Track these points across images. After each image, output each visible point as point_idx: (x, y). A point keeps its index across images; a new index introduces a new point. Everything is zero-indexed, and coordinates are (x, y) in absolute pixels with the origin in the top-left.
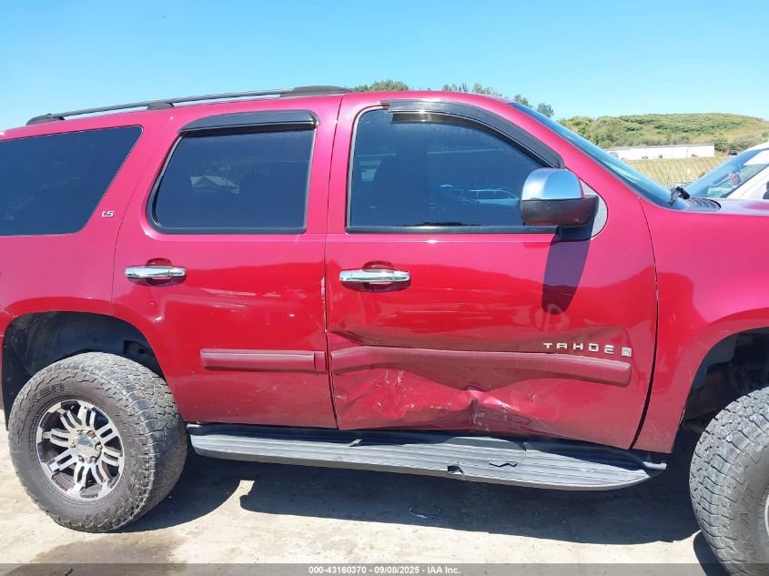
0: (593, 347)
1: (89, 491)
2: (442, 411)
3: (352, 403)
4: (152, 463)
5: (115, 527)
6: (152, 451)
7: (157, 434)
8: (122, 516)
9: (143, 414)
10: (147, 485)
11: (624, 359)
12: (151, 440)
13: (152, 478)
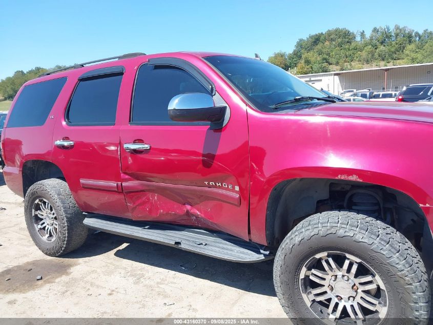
0: (225, 185)
1: (50, 238)
2: (175, 214)
3: (136, 207)
4: (66, 228)
5: (57, 255)
6: (66, 223)
7: (69, 216)
8: (59, 250)
9: (63, 206)
10: (65, 238)
11: (236, 192)
12: (65, 218)
13: (67, 235)
